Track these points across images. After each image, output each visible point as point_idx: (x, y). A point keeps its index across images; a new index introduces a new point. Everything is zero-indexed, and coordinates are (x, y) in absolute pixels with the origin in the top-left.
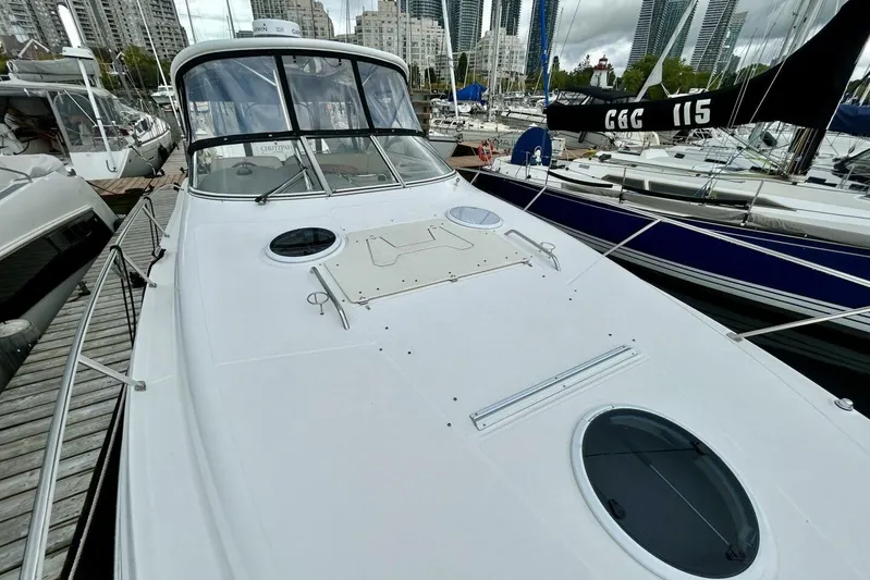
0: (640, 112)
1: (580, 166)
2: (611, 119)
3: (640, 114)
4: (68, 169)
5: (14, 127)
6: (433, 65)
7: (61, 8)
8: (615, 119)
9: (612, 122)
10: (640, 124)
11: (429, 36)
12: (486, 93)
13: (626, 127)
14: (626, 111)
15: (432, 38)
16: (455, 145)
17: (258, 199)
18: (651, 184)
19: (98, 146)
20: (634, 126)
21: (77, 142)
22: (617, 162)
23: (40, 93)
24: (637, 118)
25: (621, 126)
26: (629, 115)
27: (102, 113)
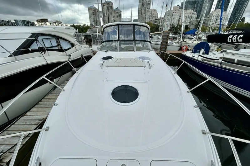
0: (242, 36)
1: (213, 54)
2: (230, 38)
3: (241, 37)
4: (91, 49)
5: (86, 41)
6: (188, 24)
7: (101, 18)
8: (232, 39)
9: (230, 40)
10: (241, 40)
11: (189, 15)
12: (197, 32)
13: (236, 41)
14: (236, 36)
15: (190, 15)
16: (180, 47)
17: (106, 51)
18: (238, 61)
19: (97, 45)
20: (239, 41)
21: (94, 43)
22: (228, 53)
23: (90, 34)
24: (240, 38)
25: (234, 41)
26: (237, 37)
27: (99, 38)
